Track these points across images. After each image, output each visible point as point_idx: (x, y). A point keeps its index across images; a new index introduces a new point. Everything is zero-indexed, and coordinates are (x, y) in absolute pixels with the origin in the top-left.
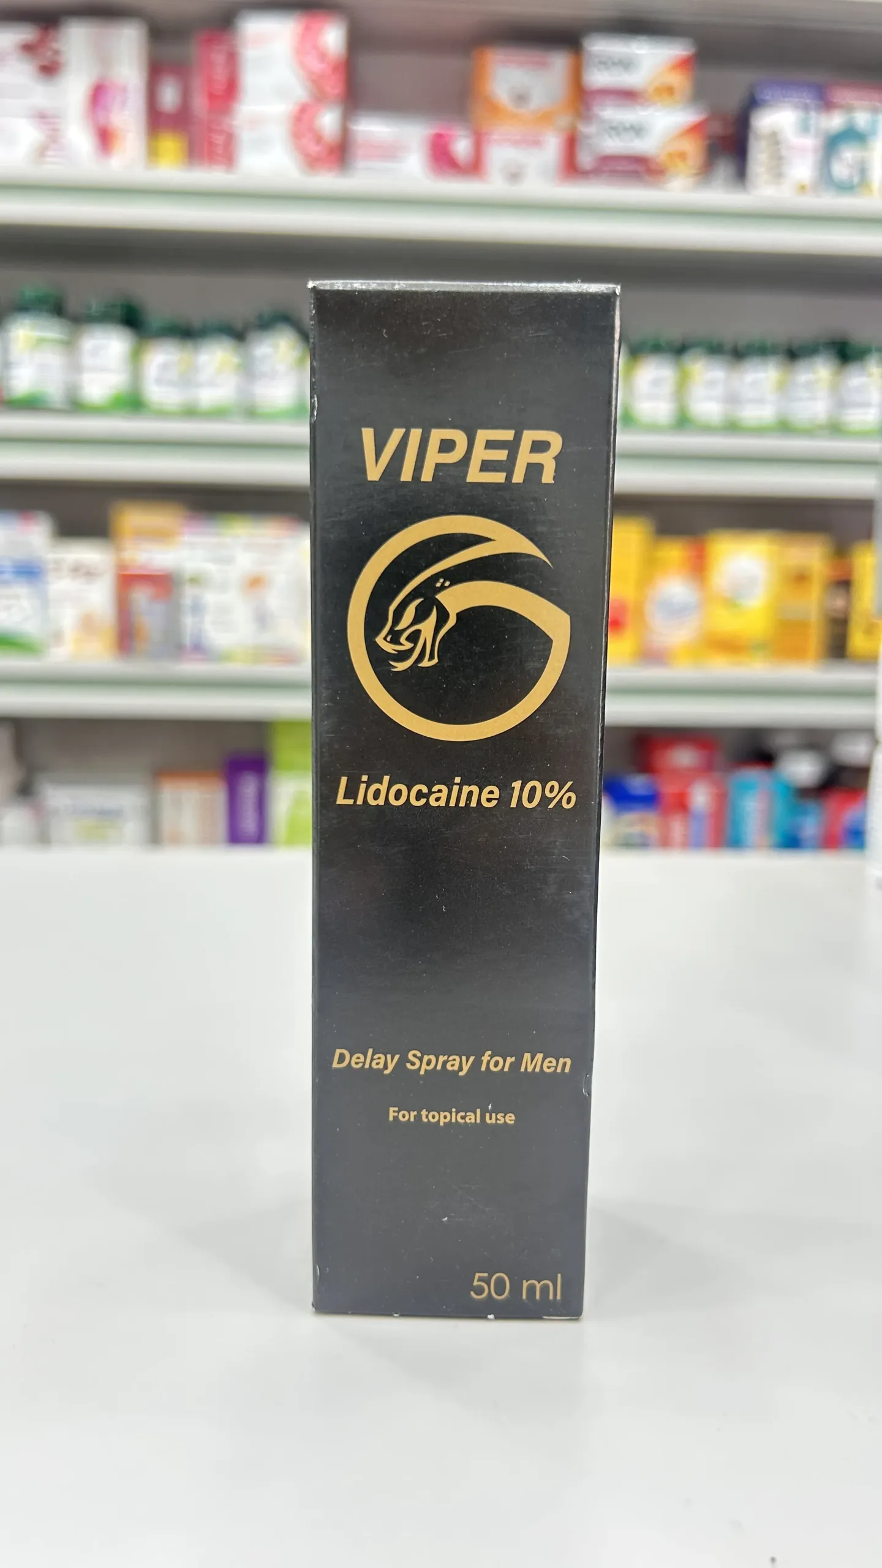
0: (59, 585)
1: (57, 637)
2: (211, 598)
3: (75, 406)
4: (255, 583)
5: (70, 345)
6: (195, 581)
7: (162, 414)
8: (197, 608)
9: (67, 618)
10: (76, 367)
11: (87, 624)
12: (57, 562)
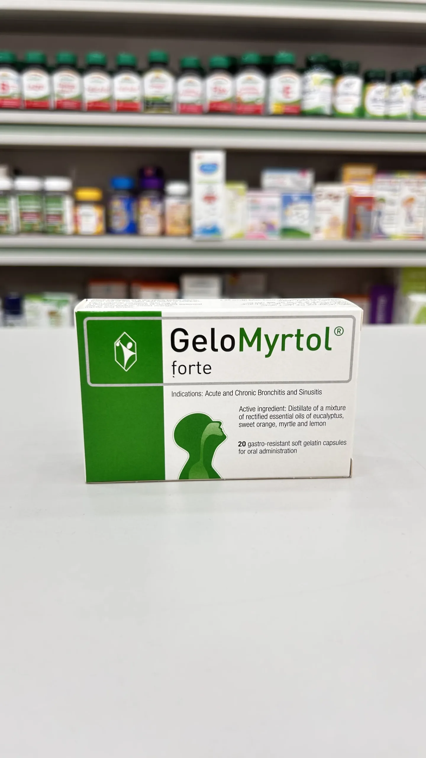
0: (320, 204)
1: (317, 230)
2: (387, 208)
3: (334, 114)
4: (410, 201)
5: (334, 83)
6: (382, 200)
7: (375, 118)
8: (380, 214)
9: (324, 220)
10: (335, 94)
11: (333, 223)
12: (320, 191)
